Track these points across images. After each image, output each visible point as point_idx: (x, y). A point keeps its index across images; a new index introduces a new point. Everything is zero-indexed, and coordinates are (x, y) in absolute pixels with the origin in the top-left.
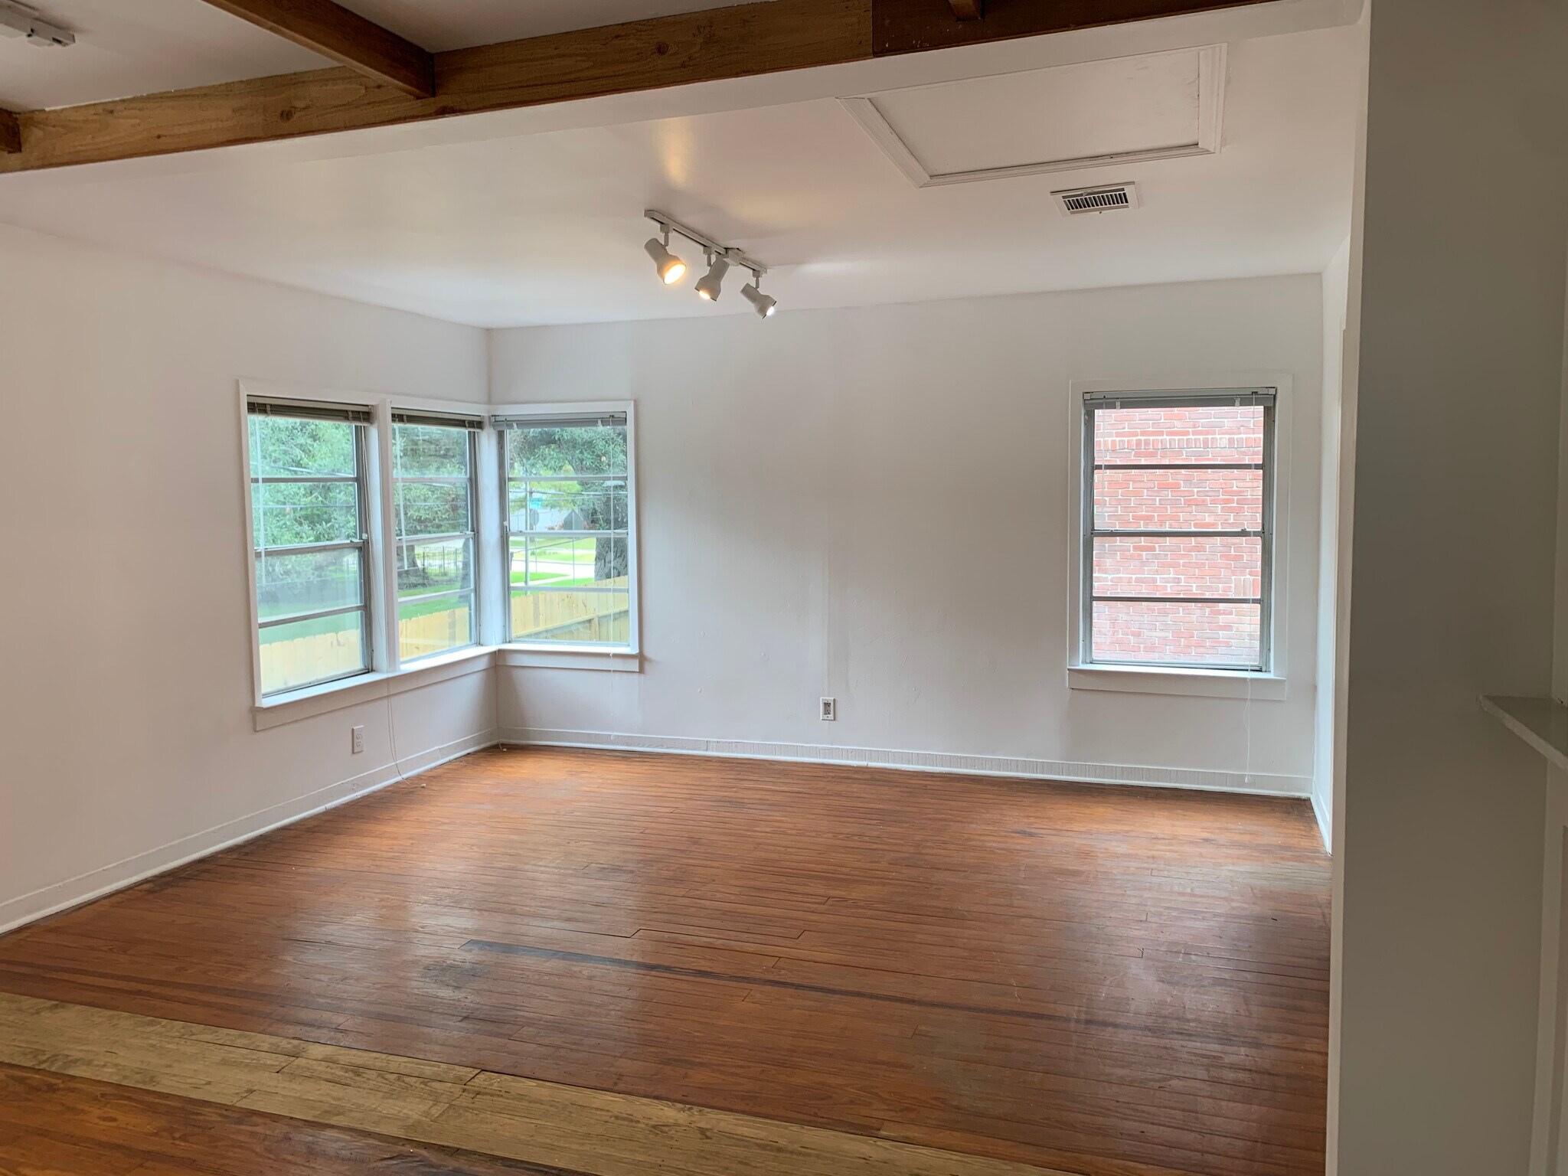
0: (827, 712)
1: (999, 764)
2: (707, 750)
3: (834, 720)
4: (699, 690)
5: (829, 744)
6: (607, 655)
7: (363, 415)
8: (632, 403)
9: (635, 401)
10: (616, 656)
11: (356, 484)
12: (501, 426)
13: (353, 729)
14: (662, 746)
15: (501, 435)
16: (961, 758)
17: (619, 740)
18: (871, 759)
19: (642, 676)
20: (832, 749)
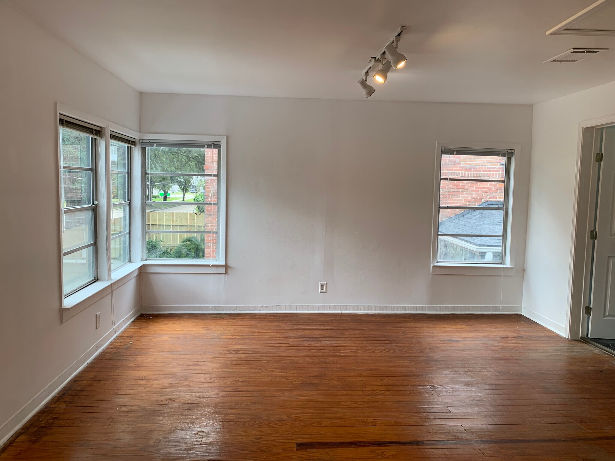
0: (322, 289)
1: (401, 308)
2: (261, 310)
3: (326, 292)
4: (257, 281)
5: (323, 304)
6: (208, 266)
7: (97, 132)
8: (226, 137)
9: (227, 137)
10: (213, 266)
11: (91, 172)
12: (144, 145)
13: (96, 315)
14: (236, 310)
15: (143, 150)
16: (384, 306)
17: (214, 308)
18: (343, 310)
19: (226, 276)
20: (325, 306)
